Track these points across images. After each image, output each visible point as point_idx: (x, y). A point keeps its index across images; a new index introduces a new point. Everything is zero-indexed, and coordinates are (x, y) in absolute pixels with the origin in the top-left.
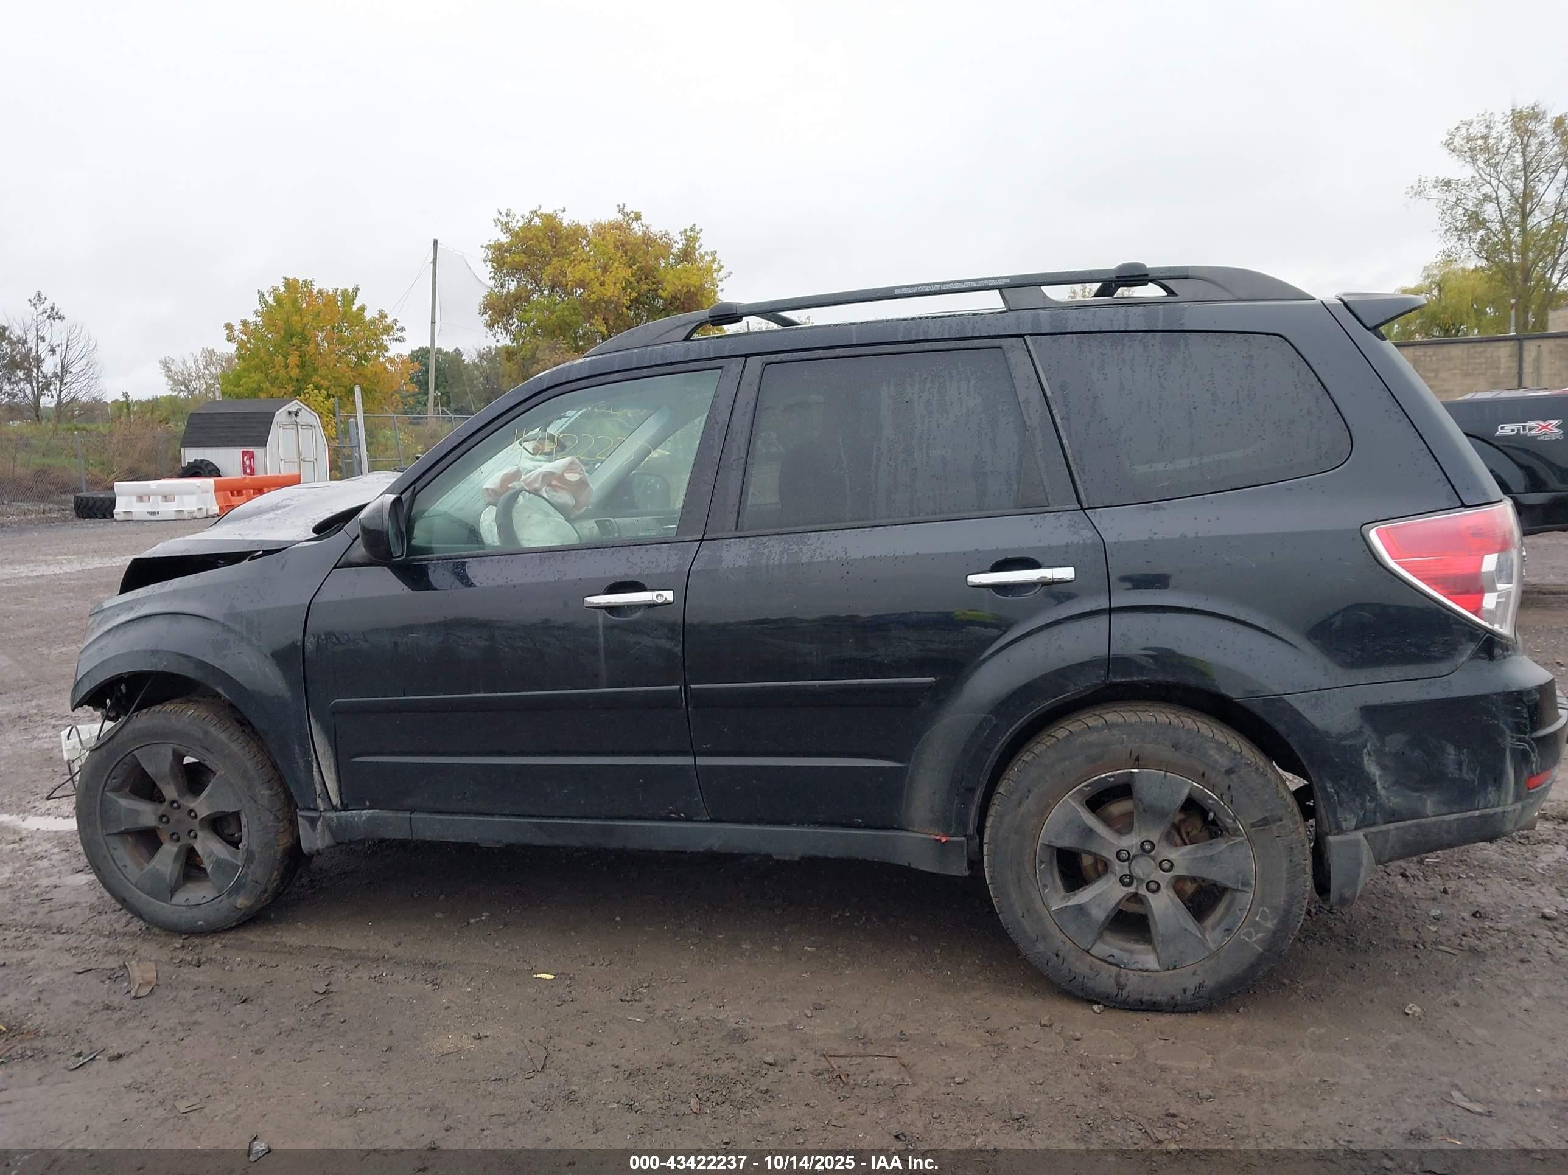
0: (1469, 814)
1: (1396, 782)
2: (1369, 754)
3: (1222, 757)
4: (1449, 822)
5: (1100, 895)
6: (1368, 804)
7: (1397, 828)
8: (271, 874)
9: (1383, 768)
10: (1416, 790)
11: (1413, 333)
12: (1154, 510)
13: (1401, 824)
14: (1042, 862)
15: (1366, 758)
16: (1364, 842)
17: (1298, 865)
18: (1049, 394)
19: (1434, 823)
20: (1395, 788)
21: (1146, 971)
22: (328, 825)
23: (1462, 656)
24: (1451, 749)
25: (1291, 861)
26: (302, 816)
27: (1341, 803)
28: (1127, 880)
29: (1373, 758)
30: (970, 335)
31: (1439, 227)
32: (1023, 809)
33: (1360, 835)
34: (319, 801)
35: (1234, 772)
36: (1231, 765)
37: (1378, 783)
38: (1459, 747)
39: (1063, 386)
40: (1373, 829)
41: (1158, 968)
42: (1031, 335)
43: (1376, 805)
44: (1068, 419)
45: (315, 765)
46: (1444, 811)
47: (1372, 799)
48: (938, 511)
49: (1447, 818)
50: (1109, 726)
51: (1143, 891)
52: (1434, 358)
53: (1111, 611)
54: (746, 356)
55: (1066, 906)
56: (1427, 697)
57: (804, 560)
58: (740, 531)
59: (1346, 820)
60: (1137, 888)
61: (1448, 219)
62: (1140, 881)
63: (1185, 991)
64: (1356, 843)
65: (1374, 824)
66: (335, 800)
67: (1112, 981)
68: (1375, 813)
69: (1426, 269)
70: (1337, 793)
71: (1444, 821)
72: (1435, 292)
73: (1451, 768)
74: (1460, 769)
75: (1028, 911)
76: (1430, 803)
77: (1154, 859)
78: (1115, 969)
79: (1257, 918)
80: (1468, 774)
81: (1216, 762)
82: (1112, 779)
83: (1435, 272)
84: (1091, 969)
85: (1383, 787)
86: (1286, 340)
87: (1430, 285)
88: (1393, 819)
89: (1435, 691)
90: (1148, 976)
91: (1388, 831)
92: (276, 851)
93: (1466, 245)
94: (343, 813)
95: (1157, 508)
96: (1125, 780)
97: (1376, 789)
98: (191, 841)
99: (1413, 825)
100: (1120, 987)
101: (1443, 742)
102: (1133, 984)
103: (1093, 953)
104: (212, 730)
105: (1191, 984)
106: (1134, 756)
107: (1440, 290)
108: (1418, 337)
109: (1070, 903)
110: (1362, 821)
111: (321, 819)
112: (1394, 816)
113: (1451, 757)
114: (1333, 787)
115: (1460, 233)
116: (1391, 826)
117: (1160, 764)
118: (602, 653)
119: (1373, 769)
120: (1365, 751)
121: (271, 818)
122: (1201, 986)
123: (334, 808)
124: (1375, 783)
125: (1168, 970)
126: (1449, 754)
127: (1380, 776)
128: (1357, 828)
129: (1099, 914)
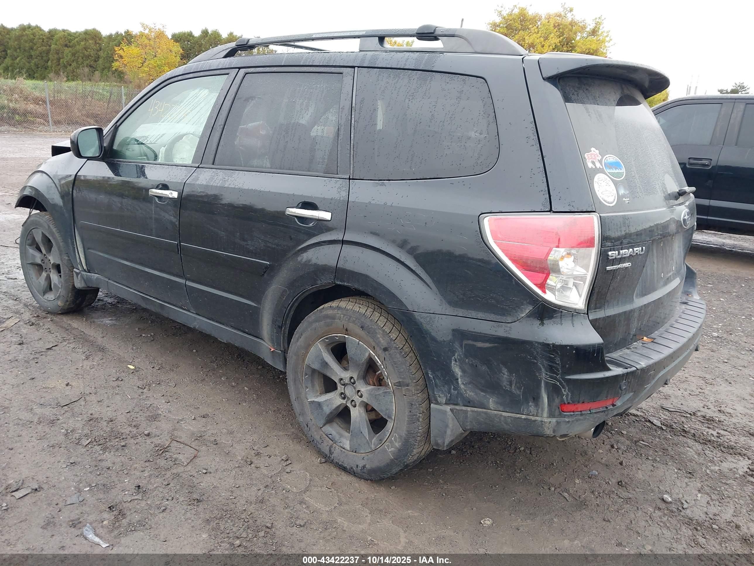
0: (518, 416)
1: (470, 383)
2: (456, 361)
3: (383, 340)
4: (505, 417)
5: (329, 400)
6: (453, 391)
7: (472, 411)
8: (68, 294)
9: (463, 371)
10: (483, 391)
12: (380, 185)
13: (476, 409)
14: (306, 374)
15: (453, 362)
16: (450, 413)
17: (414, 415)
18: (354, 105)
19: (496, 415)
20: (470, 386)
21: (344, 449)
22: (82, 277)
23: (522, 312)
24: (505, 371)
25: (410, 411)
26: (75, 271)
27: (436, 385)
28: (343, 396)
29: (458, 363)
30: (331, 65)
32: (298, 343)
33: (448, 408)
34: (79, 266)
35: (388, 350)
36: (387, 346)
37: (459, 380)
38: (510, 372)
39: (362, 101)
40: (457, 407)
41: (349, 449)
42: (358, 67)
43: (458, 393)
44: (358, 122)
45: (76, 249)
46: (501, 409)
47: (455, 389)
48: (291, 168)
49: (504, 414)
50: (338, 308)
51: (349, 405)
53: (343, 242)
54: (239, 68)
55: (314, 401)
56: (493, 333)
57: (226, 186)
58: (215, 165)
59: (439, 397)
60: (346, 402)
62: (348, 398)
63: (357, 466)
64: (445, 412)
65: (457, 404)
66: (85, 267)
67: (328, 448)
68: (457, 398)
70: (434, 379)
71: (501, 415)
73: (505, 383)
74: (511, 385)
75: (298, 398)
76: (492, 402)
77: (355, 388)
78: (331, 442)
79: (393, 439)
80: (515, 390)
81: (380, 342)
82: (337, 338)
84: (321, 438)
85: (463, 383)
86: (486, 82)
88: (468, 405)
89: (500, 332)
90: (344, 452)
91: (466, 412)
92: (69, 285)
94: (89, 274)
95: (383, 185)
96: (342, 340)
97: (458, 383)
98: (50, 273)
99: (483, 412)
100: (331, 453)
101: (501, 365)
102: (337, 454)
103: (323, 430)
104: (51, 226)
105: (361, 464)
106: (345, 327)
109: (316, 400)
110: (450, 400)
111: (80, 274)
112: (469, 403)
113: (505, 376)
114: (432, 375)
116: (469, 409)
117: (355, 336)
118: (153, 219)
119: (457, 371)
120: (453, 358)
121: (67, 270)
122: (364, 467)
123: (85, 271)
124: (458, 379)
125: (353, 452)
126: (504, 374)
127: (461, 376)
128: (446, 404)
129: (327, 410)
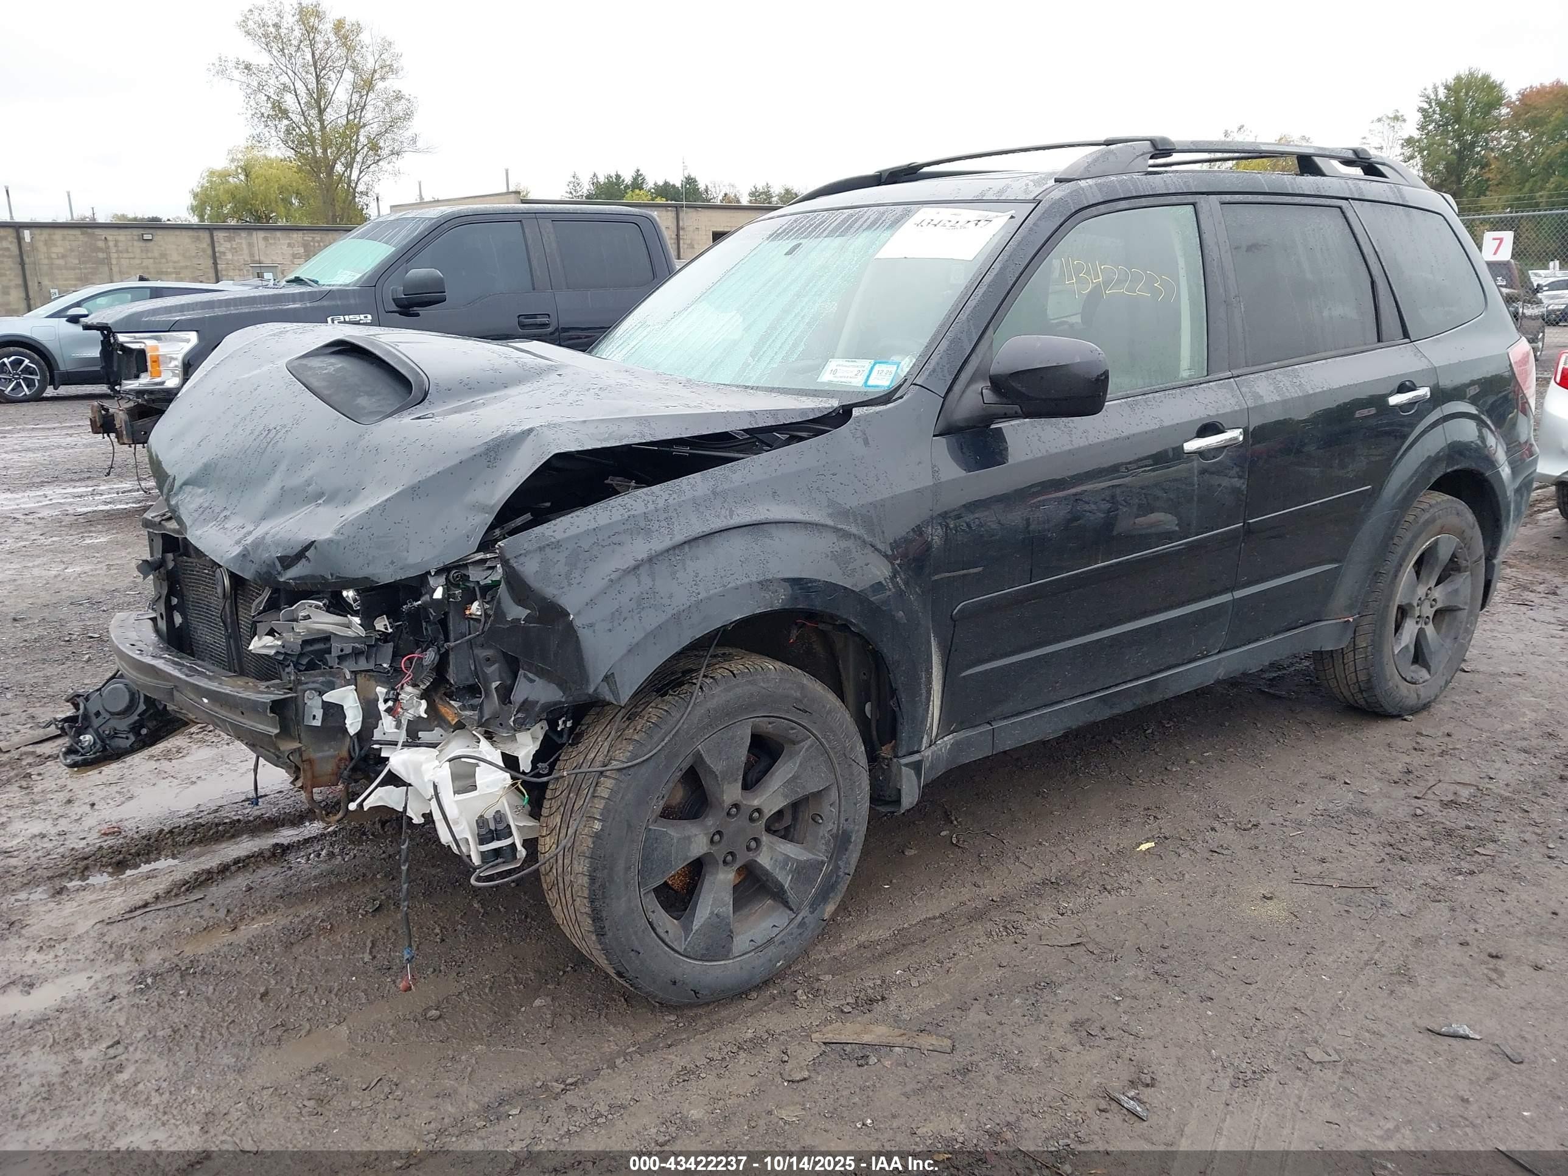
11: (226, 217)
21: (1426, 681)
26: (906, 765)
31: (244, 110)
34: (925, 739)
41: (1429, 677)
42: (1351, 199)
45: (931, 693)
50: (1431, 506)
51: (1423, 625)
52: (322, 244)
53: (1444, 419)
54: (1207, 194)
55: (1401, 649)
57: (1310, 392)
61: (252, 103)
62: (1423, 618)
63: (1441, 688)
66: (934, 734)
69: (230, 152)
72: (242, 177)
77: (1429, 600)
79: (1468, 626)
83: (240, 156)
86: (1445, 218)
87: (237, 170)
90: (1427, 685)
93: (274, 133)
94: (936, 746)
98: (752, 856)
102: (1423, 693)
103: (1407, 679)
106: (1442, 525)
107: (247, 176)
108: (232, 222)
109: (1402, 646)
115: (266, 119)
118: (1196, 500)
123: (931, 744)
125: (1434, 676)
